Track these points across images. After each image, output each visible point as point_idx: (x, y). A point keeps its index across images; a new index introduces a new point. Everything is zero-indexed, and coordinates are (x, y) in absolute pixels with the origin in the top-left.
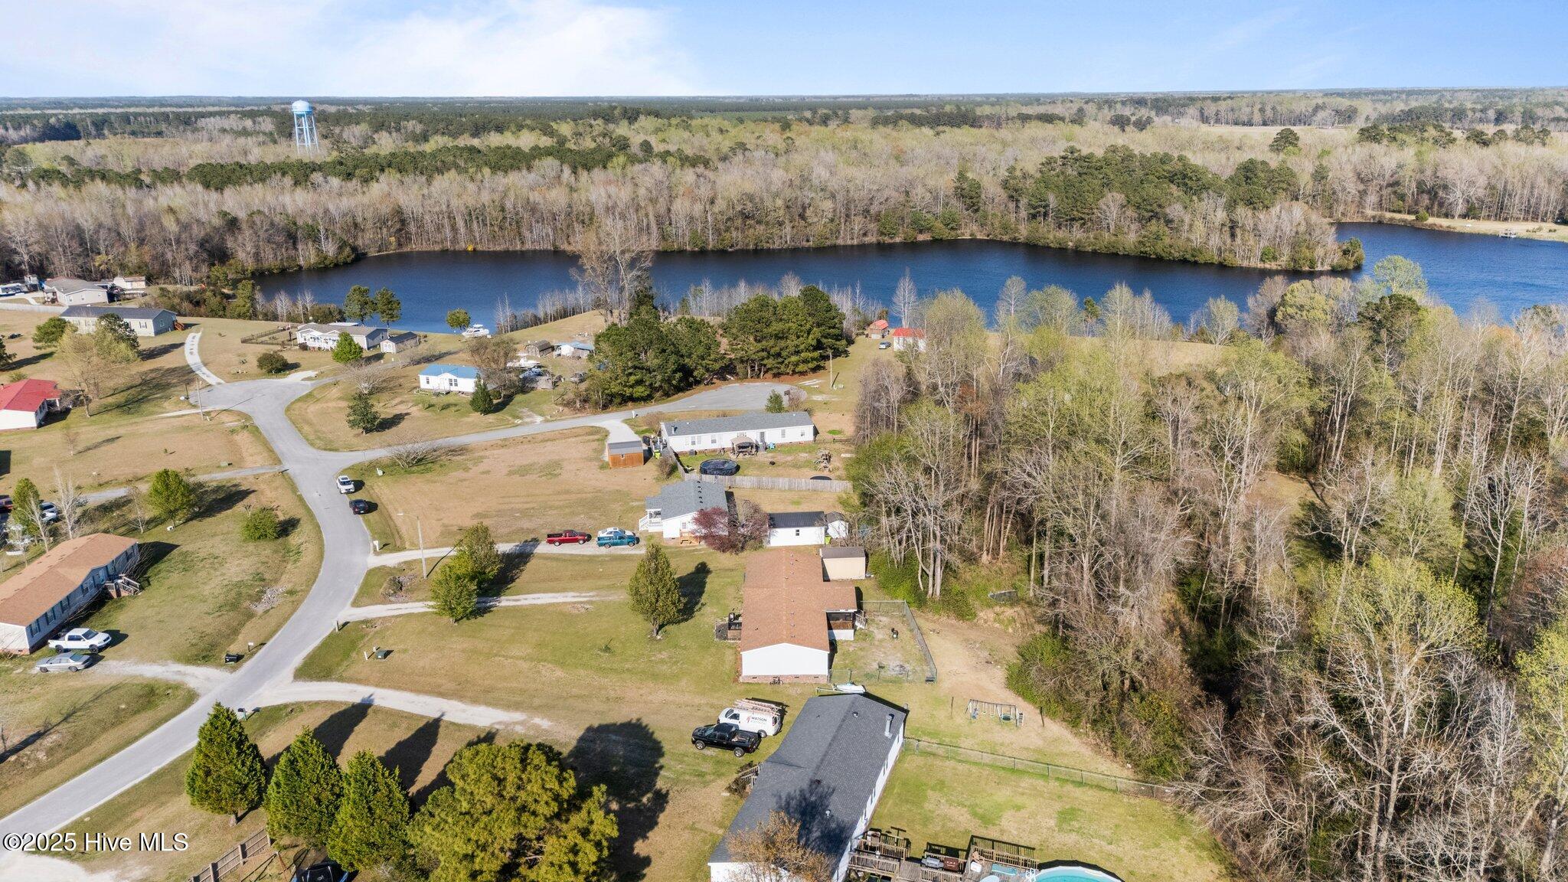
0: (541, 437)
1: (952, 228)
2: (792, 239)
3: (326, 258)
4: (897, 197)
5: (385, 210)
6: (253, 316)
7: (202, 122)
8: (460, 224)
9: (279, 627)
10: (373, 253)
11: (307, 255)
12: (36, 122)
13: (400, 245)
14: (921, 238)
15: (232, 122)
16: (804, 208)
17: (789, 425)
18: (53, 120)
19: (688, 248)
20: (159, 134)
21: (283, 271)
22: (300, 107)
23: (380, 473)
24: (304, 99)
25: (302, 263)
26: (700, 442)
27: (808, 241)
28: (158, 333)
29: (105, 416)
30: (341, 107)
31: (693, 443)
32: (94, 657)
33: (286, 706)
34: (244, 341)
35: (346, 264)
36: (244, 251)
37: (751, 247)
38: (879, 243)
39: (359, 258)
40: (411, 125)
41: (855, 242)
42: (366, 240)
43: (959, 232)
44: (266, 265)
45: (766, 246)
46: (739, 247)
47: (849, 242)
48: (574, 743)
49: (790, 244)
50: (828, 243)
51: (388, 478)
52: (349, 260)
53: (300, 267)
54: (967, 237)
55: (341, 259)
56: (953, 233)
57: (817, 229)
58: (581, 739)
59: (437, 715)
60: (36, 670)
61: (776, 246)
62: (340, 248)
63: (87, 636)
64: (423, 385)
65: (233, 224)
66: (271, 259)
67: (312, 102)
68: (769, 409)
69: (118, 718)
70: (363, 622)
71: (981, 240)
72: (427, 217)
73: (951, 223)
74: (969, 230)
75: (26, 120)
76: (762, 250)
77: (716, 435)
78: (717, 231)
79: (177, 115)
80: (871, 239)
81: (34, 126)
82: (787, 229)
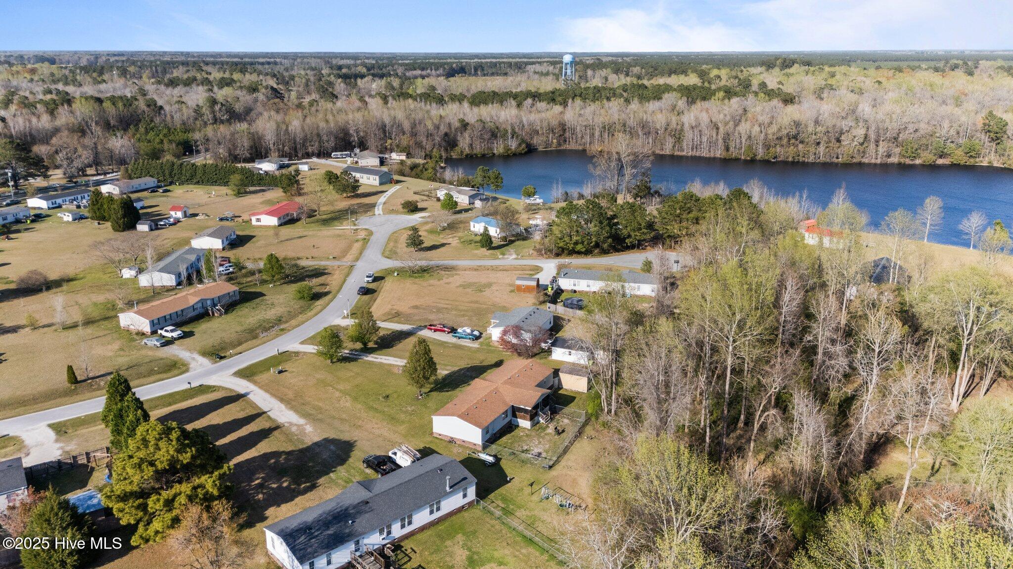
0: (501, 268)
1: (971, 156)
2: (825, 155)
3: (508, 150)
4: (924, 128)
5: (554, 123)
6: (434, 180)
7: (529, 67)
8: (597, 134)
9: (258, 346)
10: (541, 148)
11: (499, 148)
12: (446, 66)
13: (559, 144)
14: (940, 161)
15: (544, 68)
16: (841, 133)
17: (644, 283)
18: (454, 65)
19: (743, 158)
20: (506, 74)
21: (484, 156)
22: (567, 59)
23: (396, 274)
24: (570, 53)
25: (495, 152)
26: (579, 285)
27: (837, 158)
28: (381, 184)
29: (313, 225)
30: (614, 58)
31: (575, 285)
32: (168, 342)
33: (214, 387)
34: (415, 193)
35: (521, 154)
36: (464, 143)
37: (790, 159)
38: (900, 164)
39: (530, 150)
40: (636, 70)
41: (879, 161)
42: (537, 141)
43: (977, 160)
44: (475, 152)
45: (801, 159)
46: (780, 159)
47: (873, 161)
48: (310, 443)
49: (822, 159)
50: (855, 161)
51: (399, 277)
52: (523, 152)
53: (494, 154)
54: (985, 164)
55: (518, 151)
56: (972, 160)
57: (847, 150)
58: (316, 444)
59: (265, 410)
60: (143, 343)
61: (810, 160)
62: (520, 145)
63: (172, 331)
64: (472, 229)
65: (465, 125)
66: (478, 149)
67: (575, 55)
68: (643, 270)
69: (151, 373)
70: (295, 353)
71: (997, 167)
72: (578, 128)
73: (972, 152)
74: (990, 158)
75: (442, 65)
76: (798, 162)
77: (591, 282)
78: (767, 147)
79: (516, 64)
80: (894, 160)
81: (444, 68)
82: (822, 149)
